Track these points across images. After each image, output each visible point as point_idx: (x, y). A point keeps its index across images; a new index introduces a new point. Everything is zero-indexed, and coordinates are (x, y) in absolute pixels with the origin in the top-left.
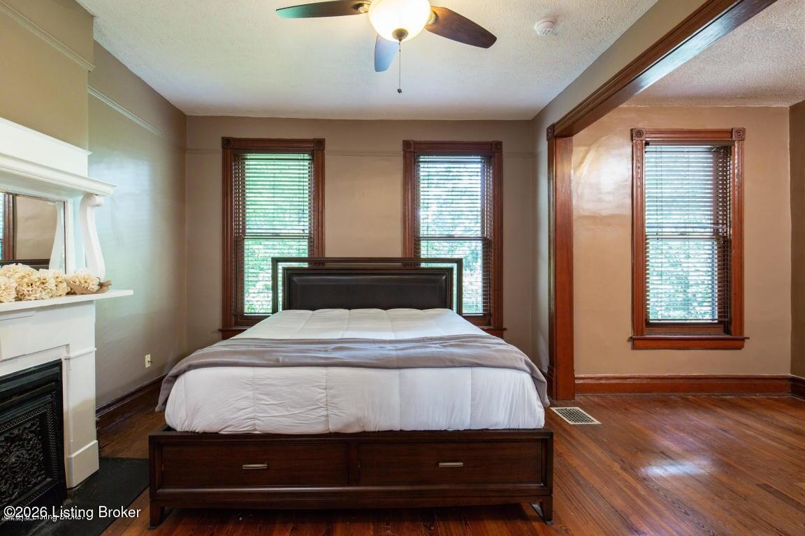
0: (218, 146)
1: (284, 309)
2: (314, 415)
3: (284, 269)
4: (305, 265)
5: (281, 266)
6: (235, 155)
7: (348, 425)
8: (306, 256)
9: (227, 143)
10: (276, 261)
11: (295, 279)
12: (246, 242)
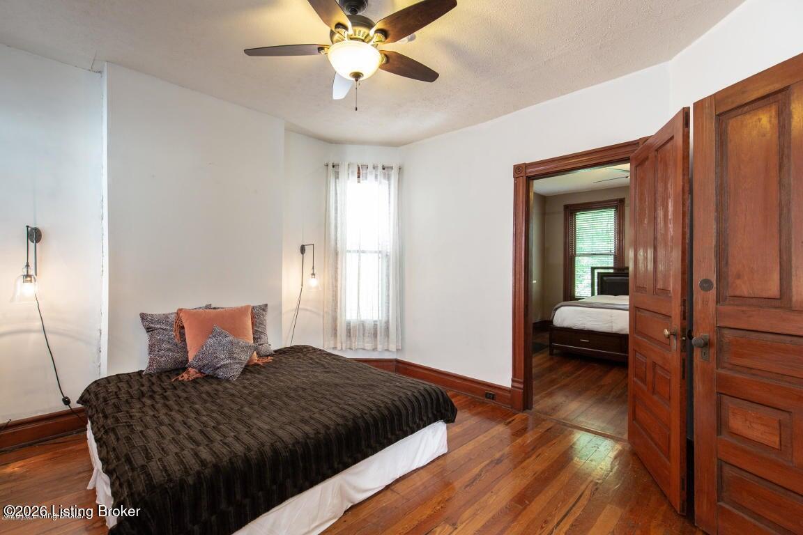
0: (562, 209)
1: (598, 294)
2: (607, 325)
3: (598, 273)
4: (612, 271)
5: (596, 271)
6: (571, 213)
7: (622, 330)
8: (613, 266)
9: (566, 207)
10: (593, 269)
11: (605, 278)
12: (577, 259)
